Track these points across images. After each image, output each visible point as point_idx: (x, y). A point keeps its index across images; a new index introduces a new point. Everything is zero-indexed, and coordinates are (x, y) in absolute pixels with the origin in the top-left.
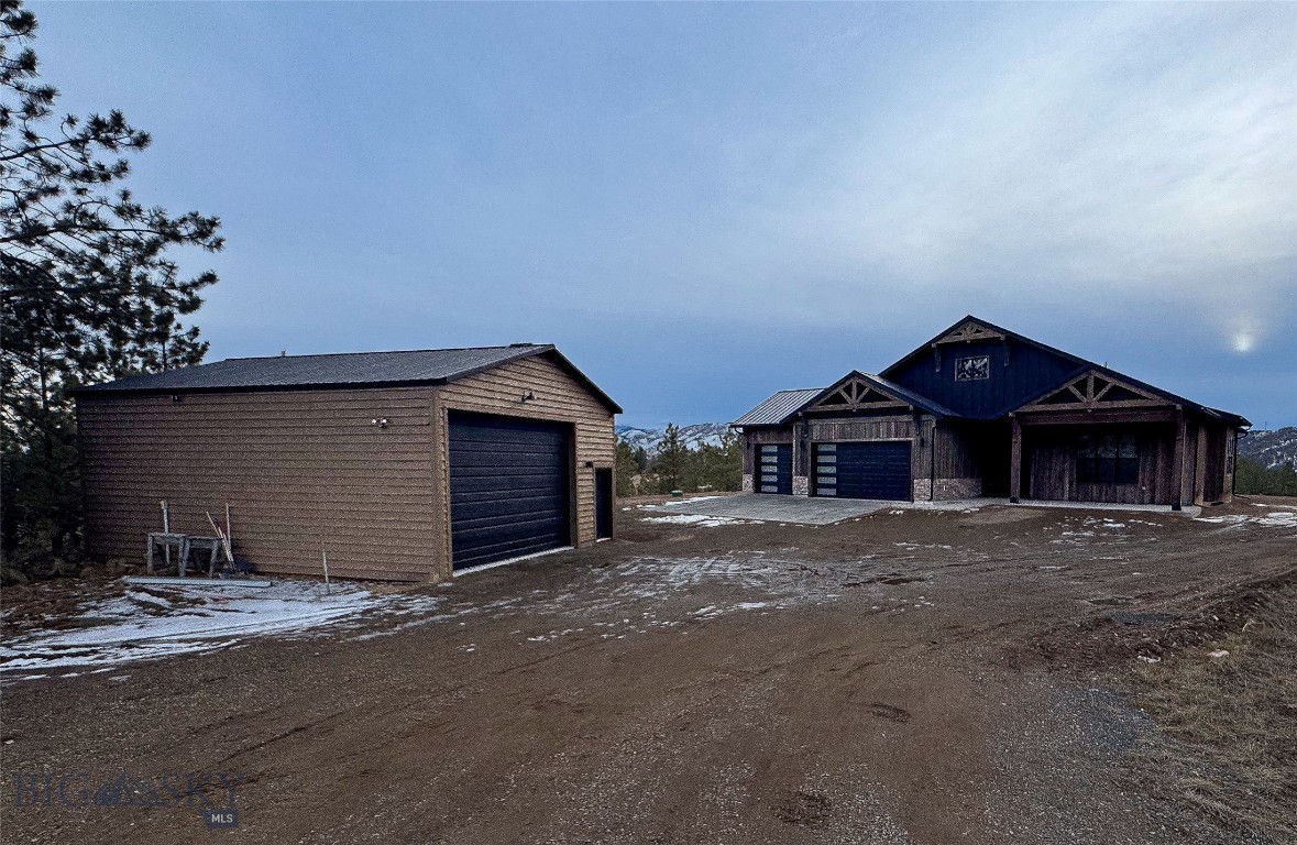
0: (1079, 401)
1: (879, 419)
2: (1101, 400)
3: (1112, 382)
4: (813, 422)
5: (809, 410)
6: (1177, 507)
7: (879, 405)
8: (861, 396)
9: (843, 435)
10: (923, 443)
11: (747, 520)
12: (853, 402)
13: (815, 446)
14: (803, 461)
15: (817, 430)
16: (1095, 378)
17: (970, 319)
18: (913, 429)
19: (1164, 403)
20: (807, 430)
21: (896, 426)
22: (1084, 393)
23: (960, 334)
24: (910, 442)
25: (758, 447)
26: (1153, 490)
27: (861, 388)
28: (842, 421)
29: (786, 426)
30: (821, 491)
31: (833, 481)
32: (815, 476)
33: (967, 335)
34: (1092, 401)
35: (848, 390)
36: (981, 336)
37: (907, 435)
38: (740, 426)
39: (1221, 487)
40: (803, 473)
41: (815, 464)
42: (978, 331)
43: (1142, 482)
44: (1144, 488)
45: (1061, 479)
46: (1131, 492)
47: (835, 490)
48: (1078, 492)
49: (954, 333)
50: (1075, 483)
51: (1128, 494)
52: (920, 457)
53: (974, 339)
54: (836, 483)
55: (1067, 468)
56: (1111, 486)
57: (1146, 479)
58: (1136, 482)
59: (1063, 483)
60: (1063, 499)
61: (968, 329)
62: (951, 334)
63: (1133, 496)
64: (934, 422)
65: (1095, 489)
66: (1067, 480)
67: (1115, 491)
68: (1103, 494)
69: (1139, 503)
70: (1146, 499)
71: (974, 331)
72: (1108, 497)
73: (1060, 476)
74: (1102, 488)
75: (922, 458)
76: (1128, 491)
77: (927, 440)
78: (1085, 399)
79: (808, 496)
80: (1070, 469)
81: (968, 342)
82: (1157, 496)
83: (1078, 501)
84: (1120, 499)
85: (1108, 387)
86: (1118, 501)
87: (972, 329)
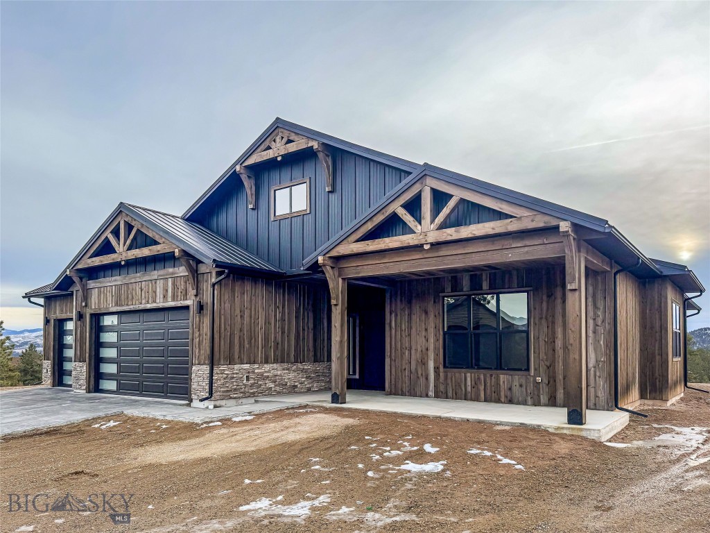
2: (442, 226)
3: (457, 194)
4: (91, 284)
5: (80, 266)
6: (576, 417)
7: (146, 251)
8: (128, 242)
12: (121, 250)
16: (433, 190)
17: (278, 124)
21: (174, 284)
23: (269, 148)
24: (187, 308)
26: (552, 382)
30: (104, 384)
32: (96, 362)
33: (278, 149)
34: (428, 231)
36: (292, 148)
37: (185, 298)
39: (665, 376)
41: (97, 345)
42: (289, 141)
43: (535, 369)
44: (539, 379)
45: (424, 363)
46: (521, 386)
47: (115, 383)
48: (447, 384)
49: (263, 147)
50: (441, 369)
51: (516, 389)
52: (199, 330)
53: (286, 152)
54: (116, 372)
55: (431, 347)
56: (491, 376)
57: (542, 363)
58: (528, 369)
59: (427, 369)
60: (427, 396)
61: (278, 140)
62: (259, 150)
63: (525, 392)
64: (214, 274)
65: (469, 379)
66: (431, 365)
67: (498, 384)
68: (482, 388)
69: (535, 405)
70: (544, 399)
71: (285, 140)
72: (488, 392)
73: (422, 359)
74: (479, 378)
75: (201, 332)
76: (516, 383)
77: (207, 304)
78: (419, 227)
79: (85, 391)
80: (435, 348)
81: (279, 159)
82: (555, 391)
83: (447, 398)
84: (506, 397)
85: (452, 203)
86: (503, 400)
87: (282, 138)
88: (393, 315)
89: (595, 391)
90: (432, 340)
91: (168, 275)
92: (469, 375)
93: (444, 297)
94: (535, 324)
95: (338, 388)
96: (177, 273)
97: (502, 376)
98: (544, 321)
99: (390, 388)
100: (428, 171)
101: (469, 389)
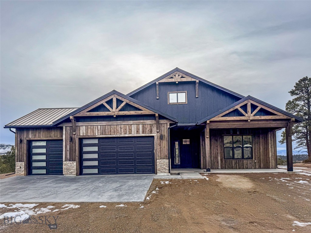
0: (244, 116)
1: (131, 122)
3: (260, 106)
4: (80, 124)
5: (78, 115)
7: (133, 113)
8: (120, 108)
9: (103, 132)
10: (161, 138)
11: (57, 205)
12: (114, 111)
13: (81, 140)
14: (72, 150)
15: (83, 129)
16: (251, 104)
17: (177, 70)
18: (154, 129)
19: (285, 117)
20: (74, 129)
21: (143, 127)
22: (246, 112)
23: (172, 78)
24: (153, 137)
25: (30, 142)
26: (260, 162)
27: (119, 102)
28: (104, 123)
29: (57, 126)
30: (85, 171)
31: (96, 163)
32: (81, 160)
33: (177, 79)
34: (250, 116)
35: (110, 102)
36: (184, 80)
38: (13, 127)
40: (72, 159)
41: (81, 153)
42: (182, 77)
43: (255, 158)
44: (256, 161)
45: (217, 158)
46: (250, 163)
47: (97, 170)
48: (225, 165)
49: (169, 77)
50: (223, 159)
51: (249, 164)
52: (160, 146)
53: (181, 81)
54: (98, 165)
55: (219, 152)
56: (241, 161)
57: (256, 156)
58: (252, 158)
59: (218, 160)
60: (218, 168)
61: (177, 75)
62: (167, 77)
63: (251, 165)
64: (168, 124)
65: (233, 162)
66: (219, 158)
67: (243, 163)
68: (238, 165)
69: (254, 169)
70: (257, 167)
71: (180, 76)
72: (240, 166)
73: (216, 156)
74: (237, 162)
75: (161, 146)
76: (249, 163)
77: (164, 135)
78: (247, 114)
79: (75, 175)
80: (220, 153)
81: (177, 83)
82: (261, 164)
83: (225, 169)
84: (246, 167)
85: (258, 109)
86: (245, 168)
87: (179, 75)
88: (204, 141)
89: (272, 164)
90: (219, 150)
91: (141, 123)
92: (233, 161)
93: (223, 136)
94: (254, 145)
95: (209, 166)
96: (146, 123)
97: (244, 161)
98: (256, 144)
99: (203, 166)
100: (250, 98)
101: (233, 165)
